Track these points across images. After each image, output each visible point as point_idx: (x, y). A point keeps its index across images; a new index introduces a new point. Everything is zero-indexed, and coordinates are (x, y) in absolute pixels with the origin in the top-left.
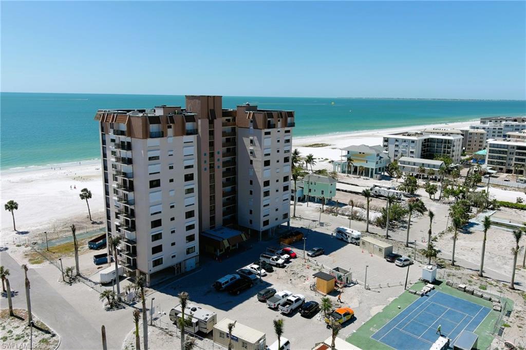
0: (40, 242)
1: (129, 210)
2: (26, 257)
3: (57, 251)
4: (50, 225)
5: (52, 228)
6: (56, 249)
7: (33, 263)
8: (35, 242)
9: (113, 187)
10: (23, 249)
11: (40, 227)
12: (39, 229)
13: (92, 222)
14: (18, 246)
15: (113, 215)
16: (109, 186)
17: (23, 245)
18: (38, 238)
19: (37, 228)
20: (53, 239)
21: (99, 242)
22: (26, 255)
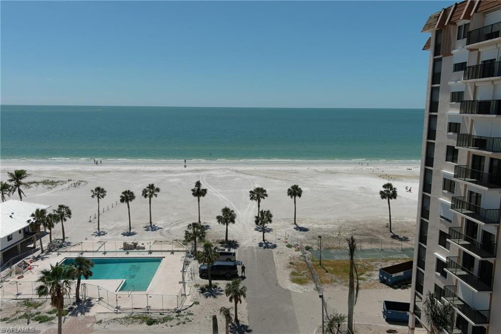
0: (315, 248)
1: (479, 235)
2: (290, 267)
3: (332, 269)
4: (336, 226)
5: (336, 232)
6: (332, 266)
7: (294, 281)
8: (310, 245)
9: (444, 174)
10: (293, 252)
11: (323, 227)
12: (321, 229)
13: (392, 234)
14: (289, 246)
15: (433, 236)
16: (434, 173)
17: (295, 246)
18: (315, 241)
19: (320, 226)
20: (333, 248)
21: (398, 274)
22: (291, 263)
